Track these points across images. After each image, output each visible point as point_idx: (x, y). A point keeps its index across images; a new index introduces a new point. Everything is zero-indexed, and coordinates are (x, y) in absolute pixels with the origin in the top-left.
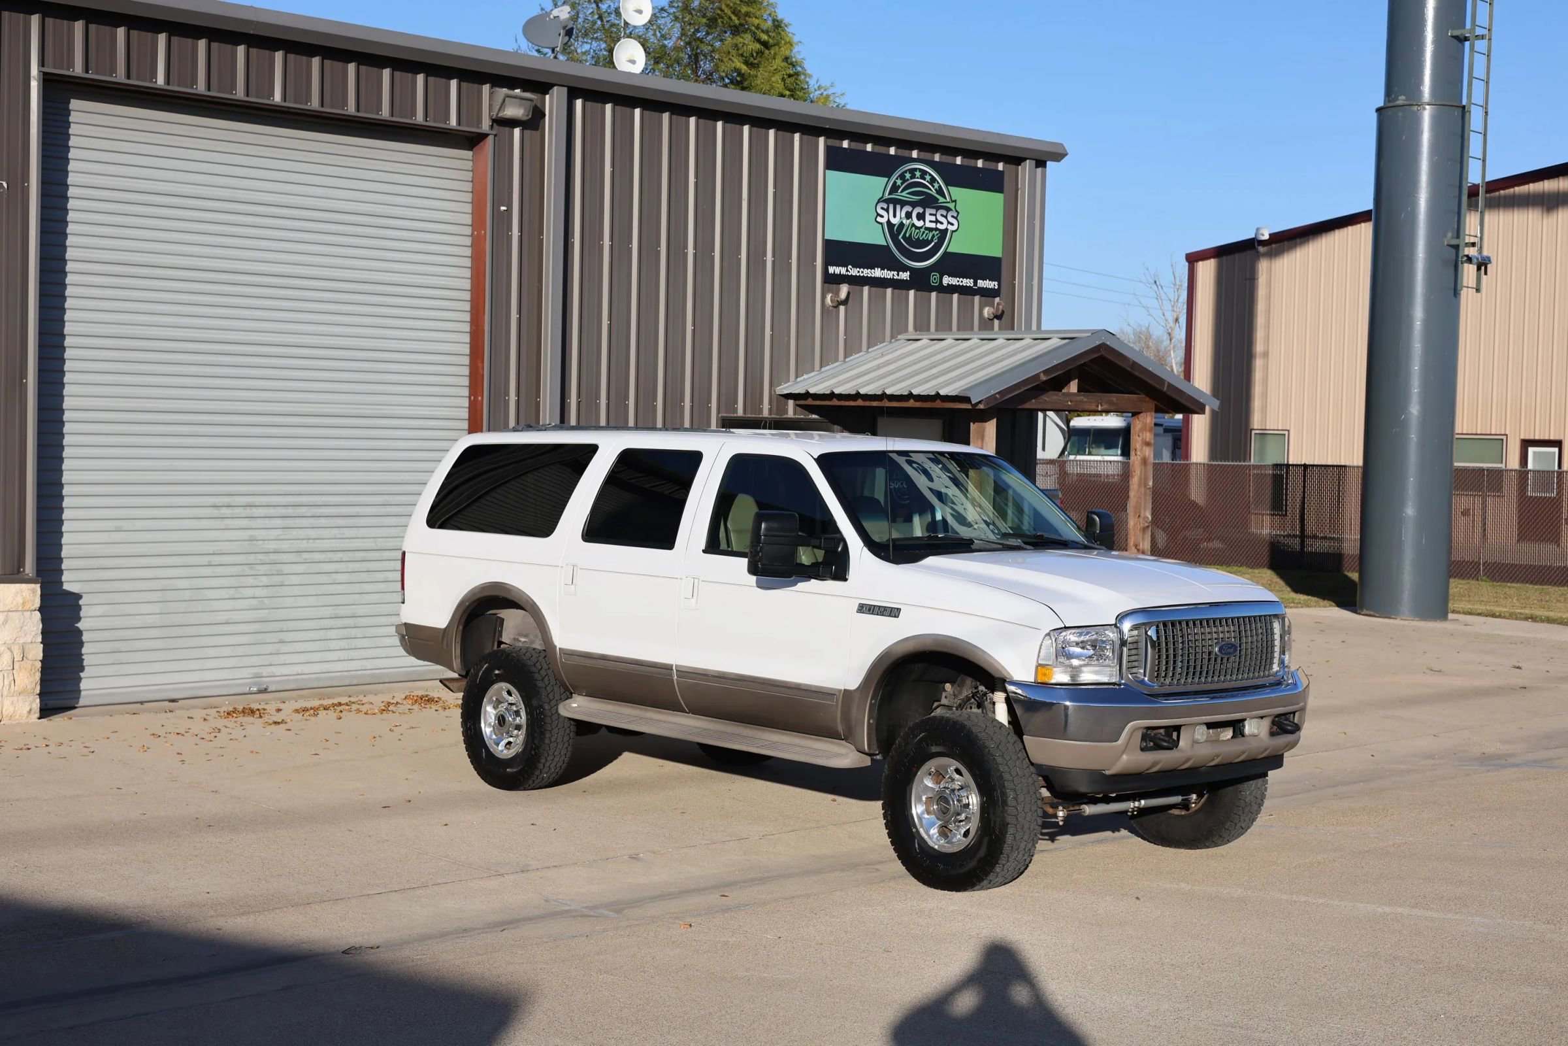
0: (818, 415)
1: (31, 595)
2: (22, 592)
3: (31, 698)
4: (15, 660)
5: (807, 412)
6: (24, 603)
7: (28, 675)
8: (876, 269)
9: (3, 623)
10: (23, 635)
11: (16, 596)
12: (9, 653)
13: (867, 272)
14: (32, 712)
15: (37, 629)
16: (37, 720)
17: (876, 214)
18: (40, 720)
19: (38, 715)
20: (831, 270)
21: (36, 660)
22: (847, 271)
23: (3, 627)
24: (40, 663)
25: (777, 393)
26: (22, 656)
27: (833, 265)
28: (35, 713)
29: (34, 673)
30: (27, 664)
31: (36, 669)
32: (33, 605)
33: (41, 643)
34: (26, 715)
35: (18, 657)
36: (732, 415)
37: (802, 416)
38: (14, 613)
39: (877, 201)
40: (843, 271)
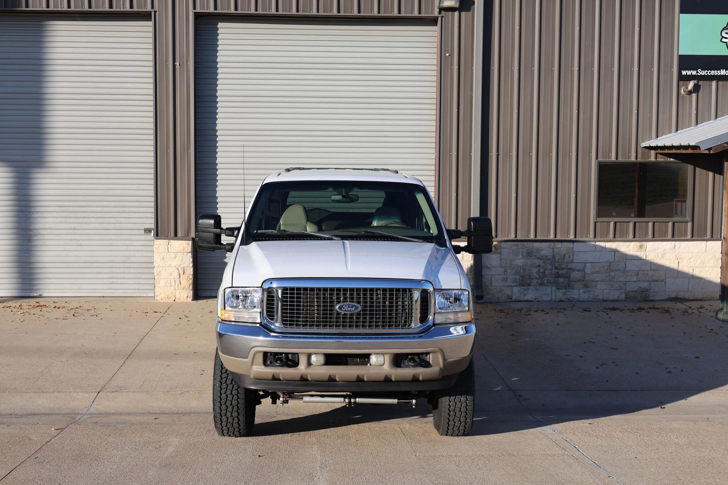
0: (674, 159)
1: (187, 246)
2: (183, 244)
3: (188, 291)
4: (180, 274)
5: (666, 157)
6: (184, 249)
7: (186, 281)
8: (722, 70)
9: (174, 257)
10: (183, 263)
11: (180, 246)
12: (177, 271)
13: (713, 73)
14: (189, 297)
15: (190, 261)
16: (191, 301)
17: (721, 37)
18: (193, 301)
19: (191, 299)
20: (684, 73)
21: (190, 274)
22: (697, 72)
23: (174, 259)
24: (192, 276)
25: (642, 146)
26: (183, 272)
27: (685, 69)
28: (190, 298)
29: (189, 280)
30: (186, 276)
31: (190, 279)
32: (188, 250)
33: (192, 267)
34: (186, 299)
35: (182, 273)
36: (607, 160)
37: (662, 160)
38: (179, 253)
39: (722, 29)
40: (694, 73)
